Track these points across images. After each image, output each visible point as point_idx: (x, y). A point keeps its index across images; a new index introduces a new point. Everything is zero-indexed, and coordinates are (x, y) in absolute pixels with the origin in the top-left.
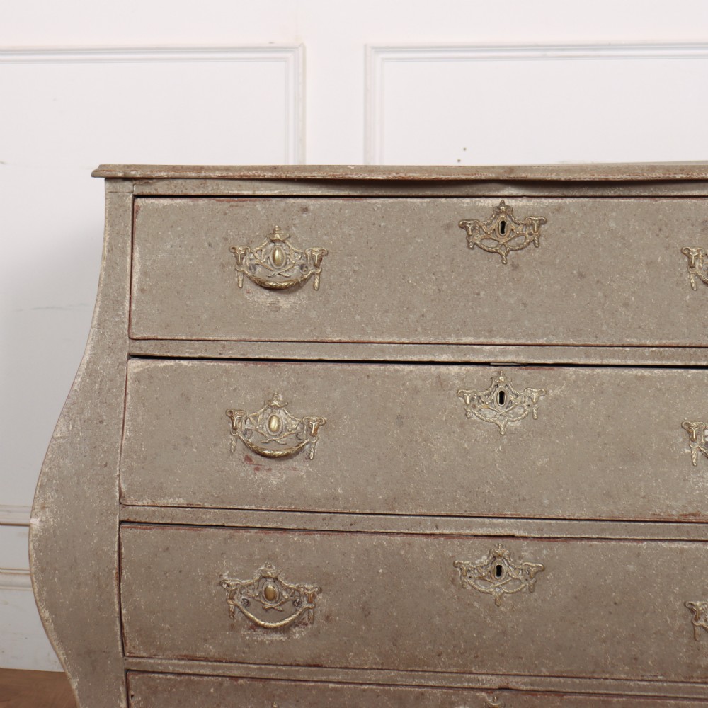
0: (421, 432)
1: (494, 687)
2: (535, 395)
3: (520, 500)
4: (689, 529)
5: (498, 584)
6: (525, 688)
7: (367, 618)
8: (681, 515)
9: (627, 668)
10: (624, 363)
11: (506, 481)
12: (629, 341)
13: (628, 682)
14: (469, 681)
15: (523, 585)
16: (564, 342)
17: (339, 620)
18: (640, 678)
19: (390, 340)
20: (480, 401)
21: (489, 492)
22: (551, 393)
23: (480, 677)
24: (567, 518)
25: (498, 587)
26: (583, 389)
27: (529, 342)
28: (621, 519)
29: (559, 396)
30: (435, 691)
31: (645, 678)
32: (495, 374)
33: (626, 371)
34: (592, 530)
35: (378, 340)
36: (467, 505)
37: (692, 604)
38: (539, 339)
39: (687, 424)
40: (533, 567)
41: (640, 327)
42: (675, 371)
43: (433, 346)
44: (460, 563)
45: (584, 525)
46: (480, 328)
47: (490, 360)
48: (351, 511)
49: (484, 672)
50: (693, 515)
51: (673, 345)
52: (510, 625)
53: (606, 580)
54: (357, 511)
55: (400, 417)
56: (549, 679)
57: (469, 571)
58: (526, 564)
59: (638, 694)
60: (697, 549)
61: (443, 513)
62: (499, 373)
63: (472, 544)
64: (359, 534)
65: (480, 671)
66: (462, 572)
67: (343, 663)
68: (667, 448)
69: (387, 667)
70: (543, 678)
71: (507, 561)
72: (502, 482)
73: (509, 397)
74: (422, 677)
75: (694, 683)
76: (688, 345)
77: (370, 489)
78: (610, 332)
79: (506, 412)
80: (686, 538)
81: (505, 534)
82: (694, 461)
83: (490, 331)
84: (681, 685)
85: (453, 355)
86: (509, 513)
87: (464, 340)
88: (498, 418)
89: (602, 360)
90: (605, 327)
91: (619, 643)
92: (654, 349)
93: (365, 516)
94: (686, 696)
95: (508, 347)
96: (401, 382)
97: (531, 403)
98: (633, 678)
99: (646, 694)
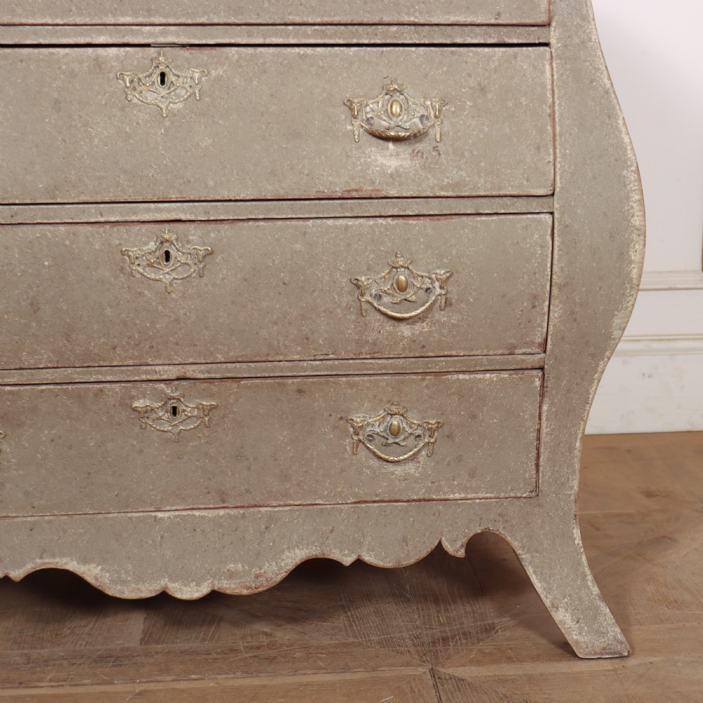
0: (80, 117)
1: (172, 378)
2: (197, 76)
3: (184, 182)
4: (353, 206)
5: (168, 270)
6: (202, 376)
7: (37, 314)
8: (344, 191)
9: (299, 348)
10: (286, 42)
11: (170, 164)
12: (290, 19)
13: (302, 363)
14: (146, 372)
15: (192, 270)
16: (225, 21)
17: (8, 318)
18: (312, 358)
19: (43, 21)
20: (141, 84)
21: (153, 176)
22: (214, 73)
23: (158, 368)
24: (233, 199)
25: (168, 273)
26: (245, 69)
27: (190, 21)
28: (286, 198)
29: (222, 76)
30: (114, 386)
31: (318, 357)
32: (155, 55)
33: (289, 49)
34: (258, 210)
35: (30, 21)
36: (131, 190)
37: (357, 279)
38: (200, 18)
39: (349, 100)
40: (200, 251)
41: (301, 4)
42: (337, 48)
43: (89, 27)
44: (128, 250)
45: (250, 206)
46: (138, 7)
47: (150, 41)
48: (11, 202)
49: (160, 362)
50: (356, 190)
51: (335, 22)
52: (182, 312)
53: (274, 261)
54: (17, 202)
55: (57, 102)
56: (225, 365)
57: (137, 258)
58: (194, 248)
59: (312, 374)
60: (361, 225)
61: (107, 199)
62: (159, 54)
63: (138, 230)
64: (21, 226)
65: (157, 362)
66: (130, 260)
67: (17, 363)
68: (330, 125)
69: (63, 365)
70: (219, 365)
71: (175, 246)
72: (166, 165)
73: (170, 78)
74: (100, 373)
75: (364, 359)
76: (349, 22)
77: (29, 178)
78: (272, 10)
79: (168, 94)
80: (350, 215)
81: (172, 219)
82: (356, 137)
83: (149, 10)
84: (351, 362)
85: (111, 36)
86: (174, 196)
87: (122, 20)
88: (160, 101)
89: (265, 39)
90: (266, 5)
91: (290, 323)
92: (317, 27)
93: (26, 207)
94: (356, 373)
95: (168, 27)
96: (57, 66)
97: (193, 84)
98: (305, 358)
99: (319, 374)
